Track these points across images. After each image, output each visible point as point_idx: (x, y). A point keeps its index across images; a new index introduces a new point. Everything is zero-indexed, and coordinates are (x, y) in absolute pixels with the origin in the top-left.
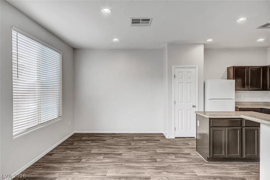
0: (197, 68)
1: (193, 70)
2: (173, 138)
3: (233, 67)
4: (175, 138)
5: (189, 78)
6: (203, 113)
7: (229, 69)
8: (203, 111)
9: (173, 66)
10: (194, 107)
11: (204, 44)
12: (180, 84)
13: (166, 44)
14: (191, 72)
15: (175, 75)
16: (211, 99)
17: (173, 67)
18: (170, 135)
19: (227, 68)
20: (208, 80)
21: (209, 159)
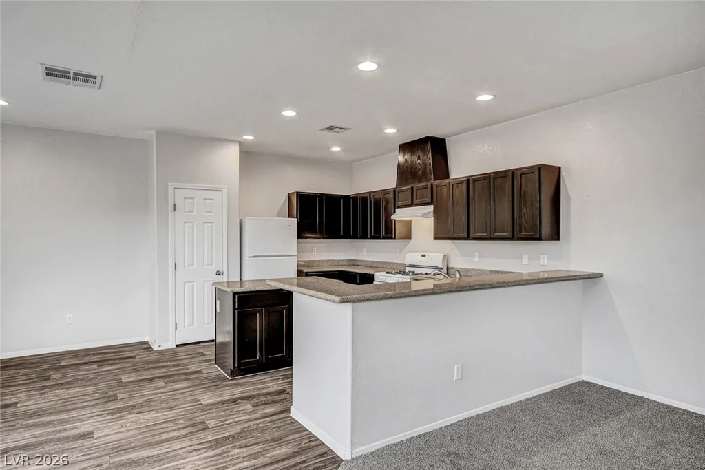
0: (225, 191)
1: (216, 195)
2: (170, 347)
3: (297, 193)
4: (175, 346)
5: (207, 212)
6: (239, 285)
7: (291, 196)
8: (239, 280)
9: (169, 184)
10: (219, 274)
11: (240, 143)
12: (187, 224)
13: (153, 132)
14: (212, 199)
15: (175, 205)
16: (254, 257)
17: (171, 186)
18: (164, 341)
19: (287, 195)
20: (247, 218)
21: (233, 373)
